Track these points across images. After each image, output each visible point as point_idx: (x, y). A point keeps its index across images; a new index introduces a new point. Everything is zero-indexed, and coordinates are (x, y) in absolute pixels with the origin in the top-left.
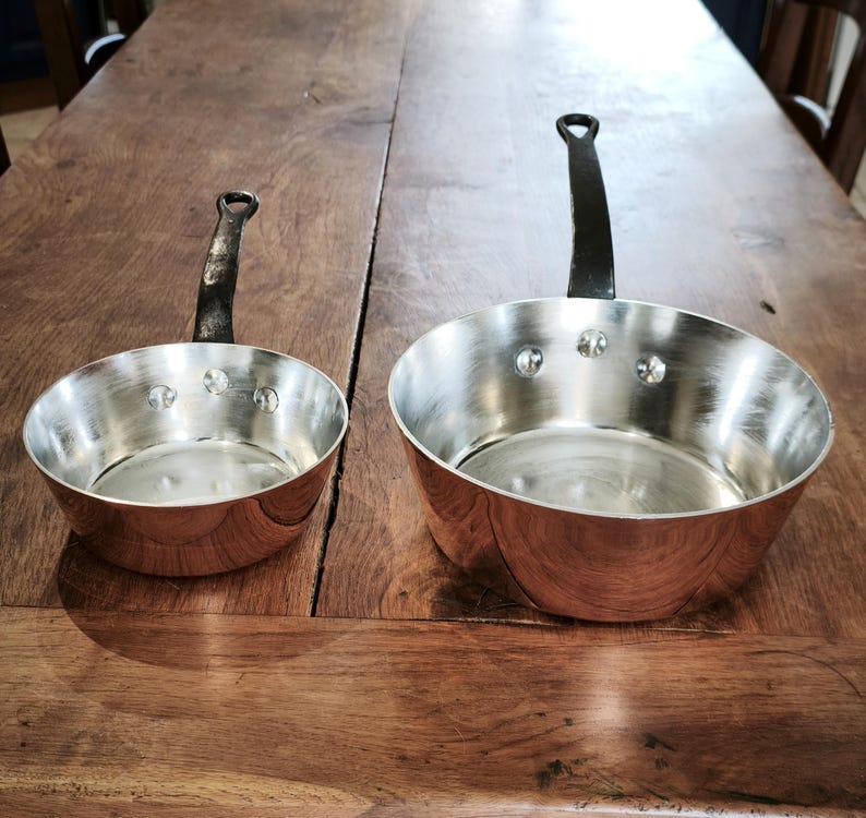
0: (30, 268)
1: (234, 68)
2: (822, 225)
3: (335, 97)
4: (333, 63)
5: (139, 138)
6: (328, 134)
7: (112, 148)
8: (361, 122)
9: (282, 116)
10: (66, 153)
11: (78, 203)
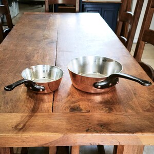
0: (2, 66)
1: (30, 34)
2: (125, 56)
3: (47, 38)
4: (46, 32)
5: (16, 46)
6: (47, 44)
7: (12, 47)
8: (52, 42)
9: (39, 41)
10: (5, 48)
11: (8, 56)
